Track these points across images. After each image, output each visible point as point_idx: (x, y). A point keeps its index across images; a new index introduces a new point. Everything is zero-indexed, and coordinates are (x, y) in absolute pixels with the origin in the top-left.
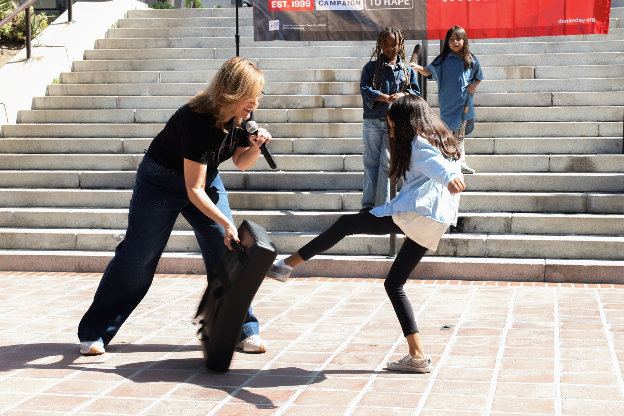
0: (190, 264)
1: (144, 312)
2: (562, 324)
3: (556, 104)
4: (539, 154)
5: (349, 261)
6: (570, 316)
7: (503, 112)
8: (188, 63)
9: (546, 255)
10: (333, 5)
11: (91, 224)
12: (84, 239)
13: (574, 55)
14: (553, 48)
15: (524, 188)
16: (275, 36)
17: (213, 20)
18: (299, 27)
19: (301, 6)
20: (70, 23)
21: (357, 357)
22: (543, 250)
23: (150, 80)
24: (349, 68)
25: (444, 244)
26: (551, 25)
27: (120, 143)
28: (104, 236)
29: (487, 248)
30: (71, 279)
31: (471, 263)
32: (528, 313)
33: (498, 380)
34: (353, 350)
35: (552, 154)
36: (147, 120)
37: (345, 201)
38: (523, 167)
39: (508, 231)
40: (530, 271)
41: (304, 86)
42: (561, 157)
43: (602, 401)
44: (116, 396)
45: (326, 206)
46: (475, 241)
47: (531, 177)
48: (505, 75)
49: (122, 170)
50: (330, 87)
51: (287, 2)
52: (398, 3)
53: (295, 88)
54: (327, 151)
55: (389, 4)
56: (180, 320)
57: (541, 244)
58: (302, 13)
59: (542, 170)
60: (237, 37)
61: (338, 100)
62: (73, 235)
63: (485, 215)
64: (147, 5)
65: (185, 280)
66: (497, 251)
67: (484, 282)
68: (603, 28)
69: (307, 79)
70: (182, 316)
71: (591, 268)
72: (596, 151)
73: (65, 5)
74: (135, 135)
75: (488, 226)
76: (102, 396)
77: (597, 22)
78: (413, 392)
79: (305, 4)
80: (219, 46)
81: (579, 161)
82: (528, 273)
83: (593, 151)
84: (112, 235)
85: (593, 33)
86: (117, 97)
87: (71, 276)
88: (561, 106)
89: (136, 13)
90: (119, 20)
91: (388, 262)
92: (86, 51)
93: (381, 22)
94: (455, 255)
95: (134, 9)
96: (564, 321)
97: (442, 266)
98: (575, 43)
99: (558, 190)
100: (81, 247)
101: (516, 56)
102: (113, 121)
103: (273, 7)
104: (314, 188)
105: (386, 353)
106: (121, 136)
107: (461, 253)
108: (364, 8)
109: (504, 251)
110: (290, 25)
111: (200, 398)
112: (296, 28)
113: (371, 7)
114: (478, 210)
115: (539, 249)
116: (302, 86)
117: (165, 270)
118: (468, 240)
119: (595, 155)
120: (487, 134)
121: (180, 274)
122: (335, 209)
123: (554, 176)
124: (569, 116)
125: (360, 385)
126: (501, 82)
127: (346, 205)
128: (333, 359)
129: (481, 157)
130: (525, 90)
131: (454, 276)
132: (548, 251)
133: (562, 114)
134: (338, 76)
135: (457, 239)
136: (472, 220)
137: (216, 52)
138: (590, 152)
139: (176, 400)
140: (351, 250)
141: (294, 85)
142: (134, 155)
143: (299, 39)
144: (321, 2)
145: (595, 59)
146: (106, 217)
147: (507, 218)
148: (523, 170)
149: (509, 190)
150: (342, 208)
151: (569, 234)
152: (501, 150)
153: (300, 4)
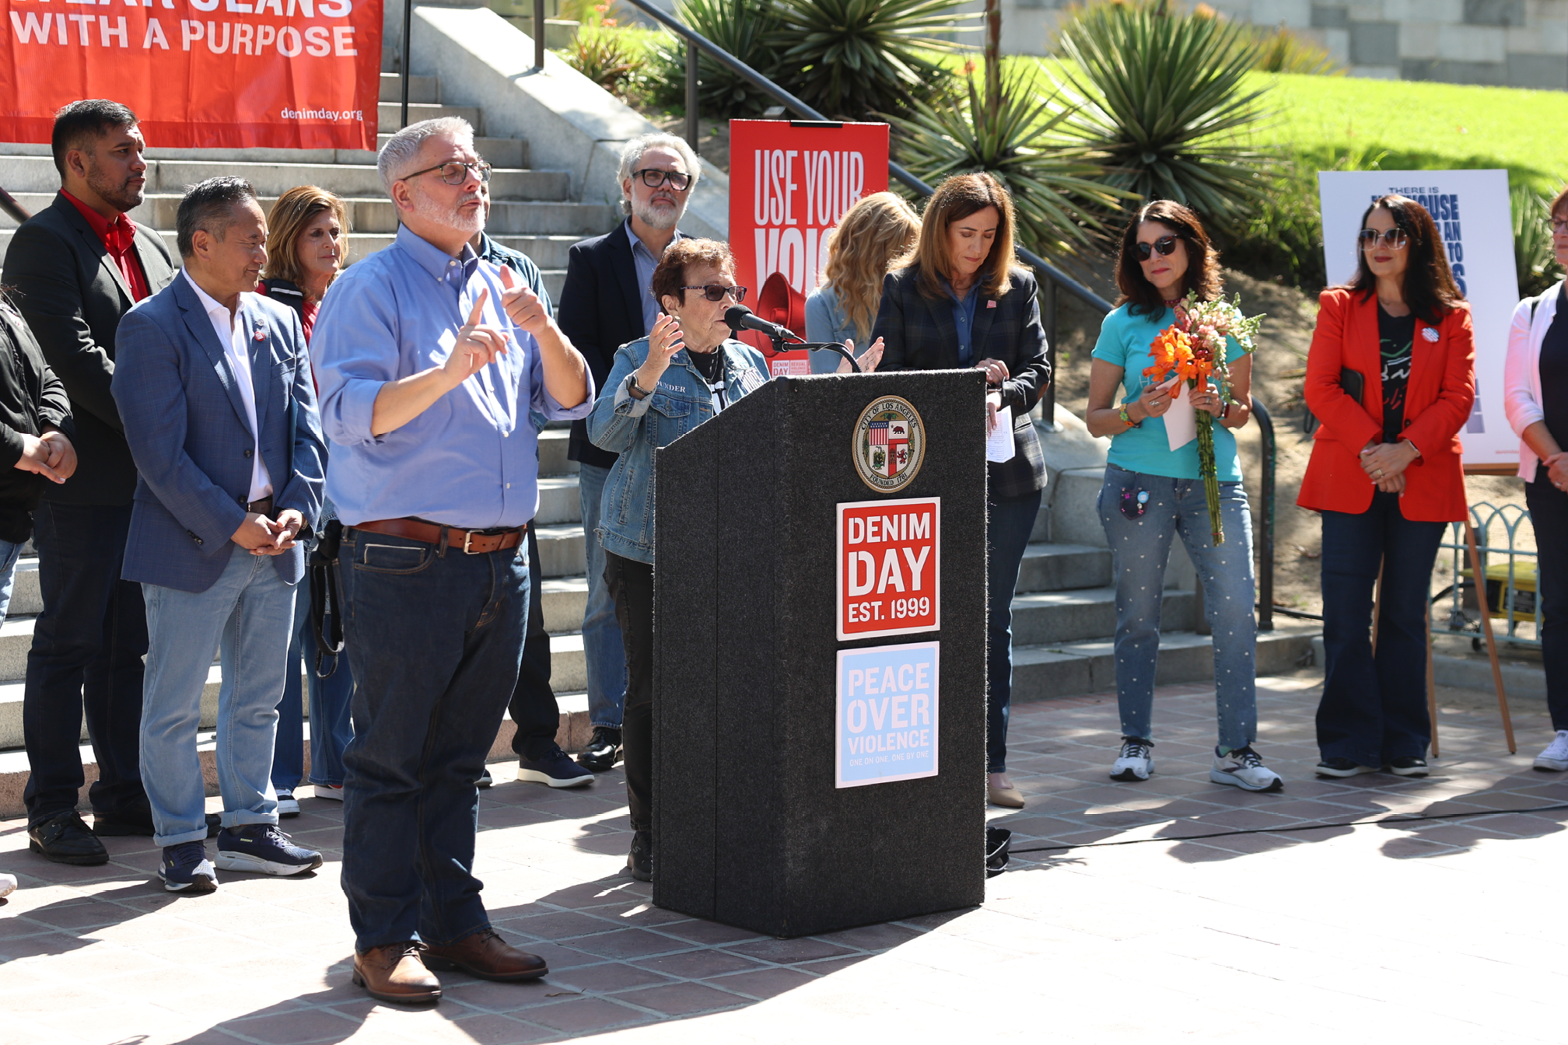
26: (267, 121)
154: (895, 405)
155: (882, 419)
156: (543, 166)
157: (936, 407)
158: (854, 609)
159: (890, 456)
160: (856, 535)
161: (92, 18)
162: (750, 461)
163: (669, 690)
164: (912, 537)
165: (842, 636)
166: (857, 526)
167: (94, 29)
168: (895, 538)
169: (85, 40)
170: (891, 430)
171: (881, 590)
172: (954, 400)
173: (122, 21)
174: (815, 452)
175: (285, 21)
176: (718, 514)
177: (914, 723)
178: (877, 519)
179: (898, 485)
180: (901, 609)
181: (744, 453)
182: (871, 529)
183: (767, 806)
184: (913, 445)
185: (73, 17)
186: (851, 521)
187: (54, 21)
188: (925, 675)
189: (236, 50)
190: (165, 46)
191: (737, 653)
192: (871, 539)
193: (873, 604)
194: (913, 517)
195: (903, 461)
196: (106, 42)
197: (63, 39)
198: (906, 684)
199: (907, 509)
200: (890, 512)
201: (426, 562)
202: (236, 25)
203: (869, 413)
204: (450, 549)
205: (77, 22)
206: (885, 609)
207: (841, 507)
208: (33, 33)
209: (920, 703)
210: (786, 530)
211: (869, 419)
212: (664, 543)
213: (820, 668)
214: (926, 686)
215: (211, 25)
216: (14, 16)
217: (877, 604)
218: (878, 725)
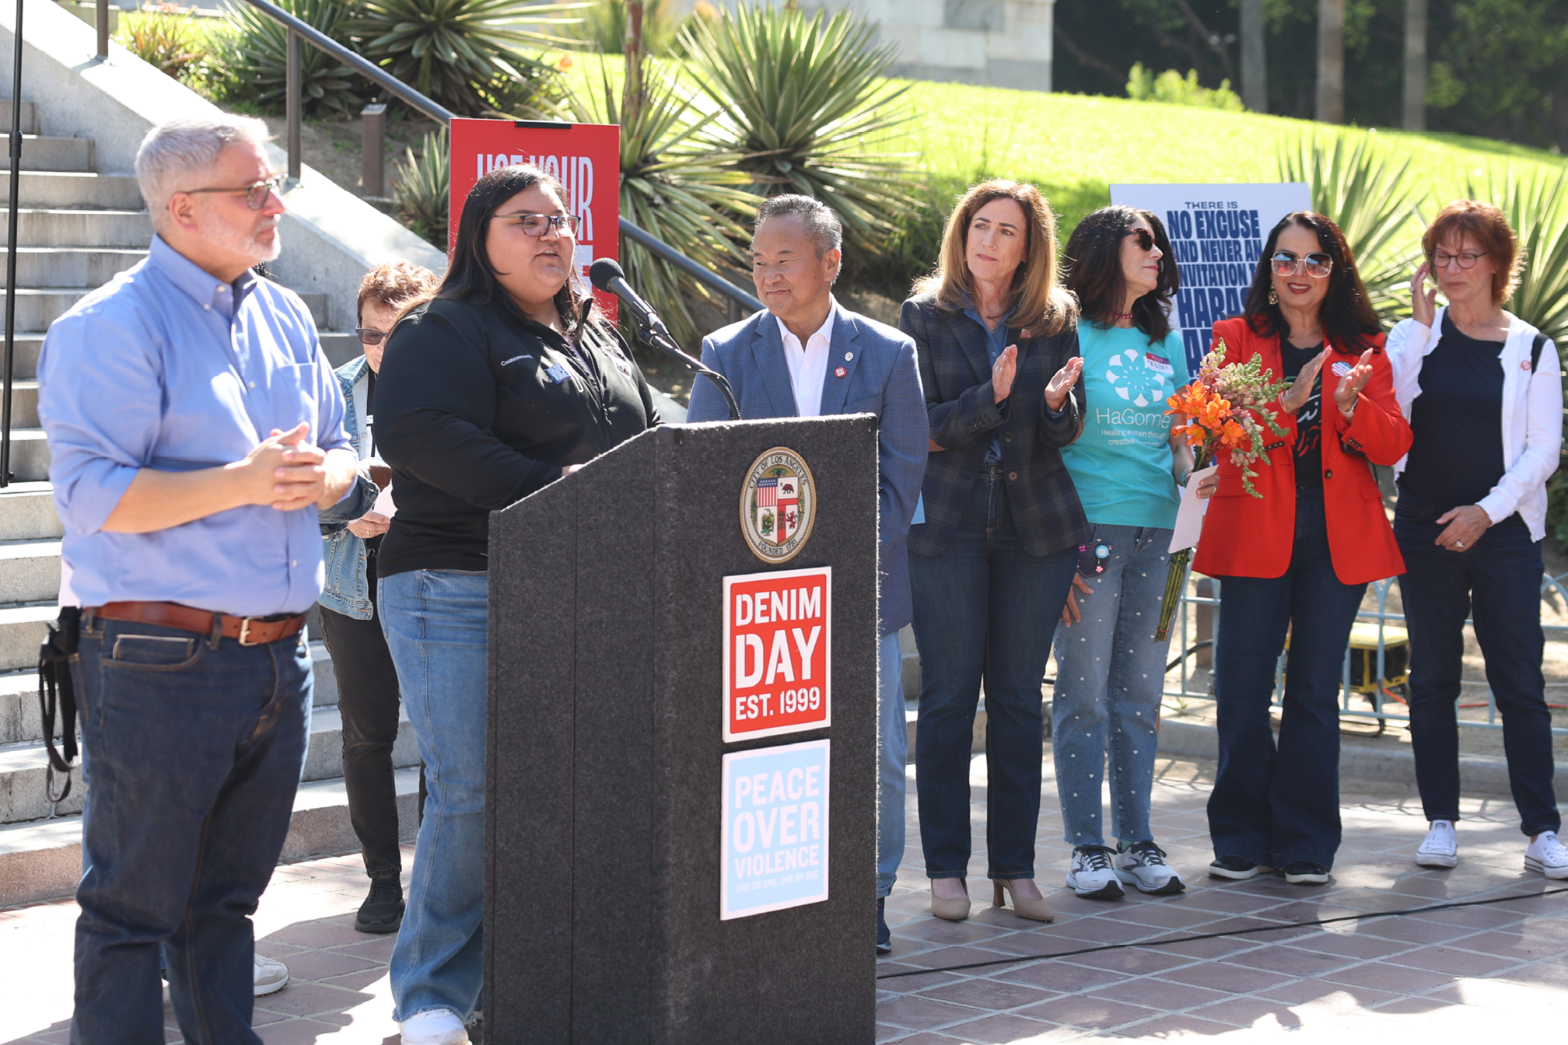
154: (784, 458)
155: (771, 476)
156: (112, 170)
157: (826, 459)
158: (742, 704)
159: (779, 520)
160: (744, 616)
162: (621, 528)
163: (508, 804)
164: (802, 617)
165: (729, 737)
166: (744, 604)
168: (784, 617)
170: (780, 489)
171: (770, 680)
172: (845, 451)
174: (702, 517)
176: (576, 592)
177: (804, 838)
178: (765, 595)
179: (787, 553)
180: (791, 702)
181: (612, 518)
182: (760, 608)
183: (643, 943)
184: (803, 506)
186: (739, 597)
188: (815, 780)
191: (602, 759)
192: (760, 620)
193: (761, 697)
194: (803, 591)
195: (792, 526)
198: (795, 790)
199: (796, 583)
200: (778, 586)
201: (196, 655)
203: (757, 469)
204: (224, 639)
206: (774, 703)
207: (729, 581)
209: (810, 814)
210: (669, 611)
211: (757, 476)
212: (501, 625)
213: (705, 777)
214: (816, 792)
217: (765, 697)
218: (766, 843)
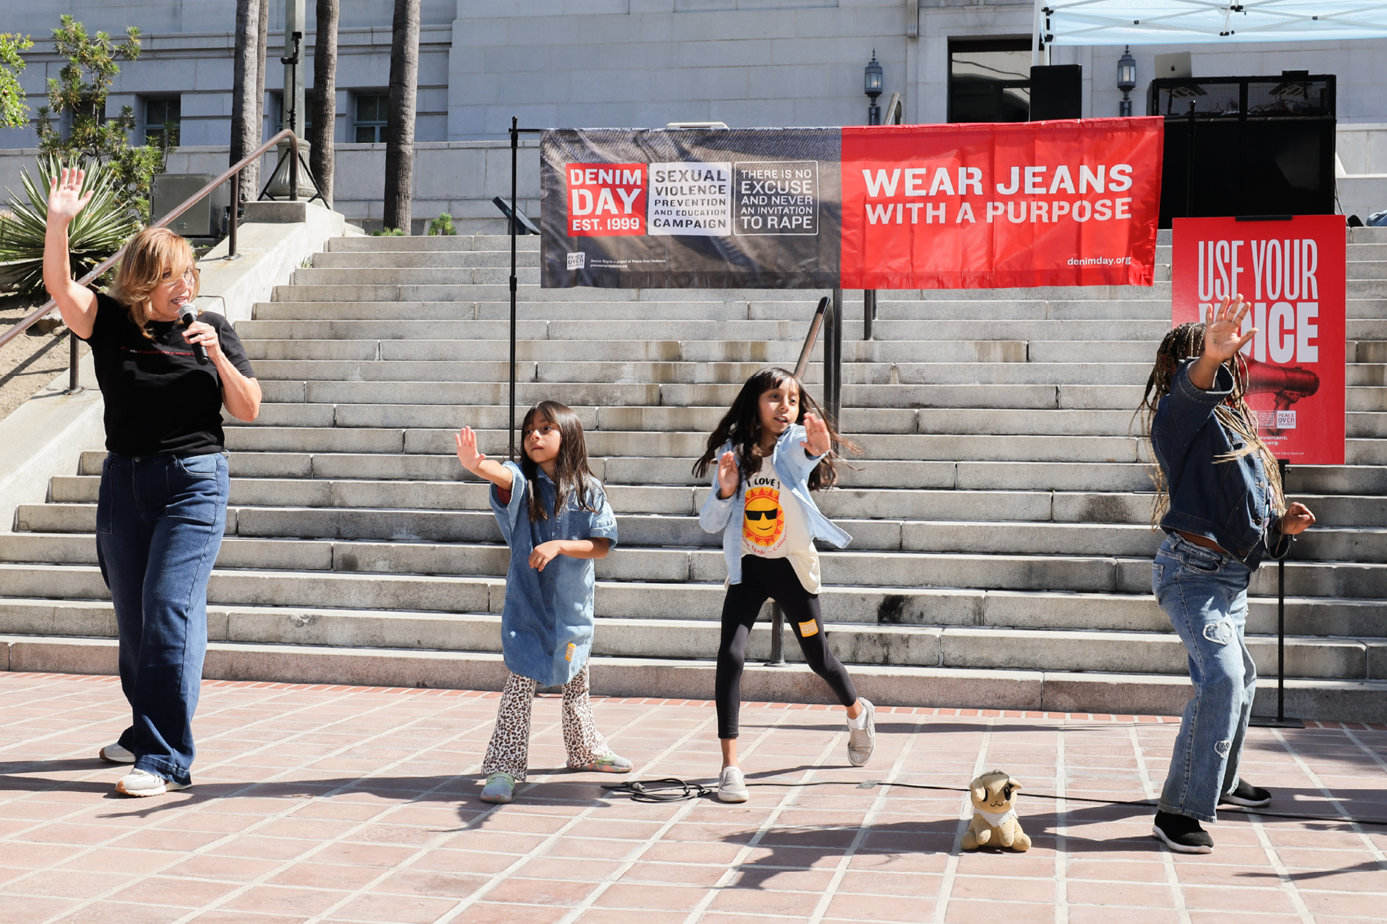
0: (421, 670)
1: (338, 748)
2: (1070, 781)
3: (1063, 406)
4: (1034, 489)
5: (699, 670)
6: (1084, 768)
7: (972, 417)
8: (429, 327)
9: (1045, 664)
10: (678, 226)
11: (254, 597)
12: (240, 623)
13: (1096, 323)
14: (1060, 311)
15: (1008, 548)
16: (577, 279)
17: (474, 255)
18: (619, 264)
19: (623, 228)
20: (232, 258)
21: (707, 831)
22: (1039, 655)
23: (363, 355)
24: (706, 339)
25: (866, 643)
26: (1055, 268)
27: (307, 461)
28: (275, 618)
29: (943, 650)
30: (216, 691)
31: (913, 676)
32: (1013, 762)
33: (957, 871)
34: (702, 819)
35: (1057, 491)
36: (354, 423)
37: (694, 564)
38: (1007, 512)
39: (979, 622)
40: (1017, 691)
41: (628, 368)
42: (1072, 496)
43: (1138, 907)
44: (283, 884)
45: (661, 573)
46: (921, 639)
47: (1020, 530)
48: (976, 355)
49: (310, 506)
50: (673, 371)
51: (598, 220)
52: (791, 225)
53: (611, 372)
54: (665, 480)
55: (776, 227)
56: (399, 762)
57: (1036, 644)
58: (624, 240)
59: (1039, 518)
60: (513, 281)
61: (685, 393)
62: (222, 615)
63: (939, 592)
64: (363, 231)
65: (412, 696)
66: (960, 656)
67: (937, 710)
68: (1144, 275)
69: (633, 356)
70: (404, 757)
71: (1123, 688)
72: (1133, 487)
73: (225, 229)
74: (333, 449)
75: (943, 614)
76: (259, 882)
77: (1134, 265)
78: (805, 890)
79: (630, 225)
80: (483, 298)
81: (1103, 503)
82: (1013, 695)
83: (1127, 486)
84: (289, 617)
85: (1128, 283)
86: (305, 382)
87: (218, 686)
88: (1073, 408)
89: (343, 241)
90: (315, 255)
91: (768, 672)
92: (256, 305)
93: (760, 256)
94: (886, 662)
95: (341, 236)
96: (1075, 776)
97: (863, 680)
98: (1096, 303)
99: (1068, 551)
100: (235, 636)
101: (995, 323)
102: (297, 424)
103: (575, 229)
104: (642, 542)
105: (760, 823)
106: (310, 449)
107: (897, 658)
108: (732, 232)
109: (971, 656)
110: (604, 261)
111: (429, 893)
112: (614, 266)
113: (744, 231)
114: (927, 585)
115: (1033, 654)
116: (624, 368)
117: (378, 679)
118: (910, 635)
119: (1131, 494)
120: (943, 456)
121: (403, 687)
122: (677, 578)
123: (1060, 528)
124: (1086, 427)
125: (713, 876)
126: (969, 366)
127: (696, 571)
128: (667, 832)
129: (934, 494)
130: (1012, 380)
131: (883, 698)
132: (1048, 658)
133: (1074, 423)
134: (687, 351)
135: (890, 634)
136: (915, 602)
137: (477, 309)
138: (1123, 489)
139: (386, 894)
140: (703, 651)
141: (610, 366)
142: (332, 482)
143: (618, 285)
144: (657, 221)
145: (1131, 330)
146: (280, 585)
147: (977, 599)
148: (1005, 517)
149: (981, 550)
150: (690, 578)
151: (1086, 629)
152: (969, 482)
153: (621, 225)
161: (921, 205)
167: (922, 213)
169: (915, 220)
173: (943, 206)
175: (1080, 197)
185: (908, 206)
187: (895, 210)
189: (1033, 219)
190: (972, 220)
196: (929, 220)
197: (899, 220)
202: (1032, 203)
205: (911, 209)
208: (879, 218)
215: (1011, 205)
216: (868, 207)
